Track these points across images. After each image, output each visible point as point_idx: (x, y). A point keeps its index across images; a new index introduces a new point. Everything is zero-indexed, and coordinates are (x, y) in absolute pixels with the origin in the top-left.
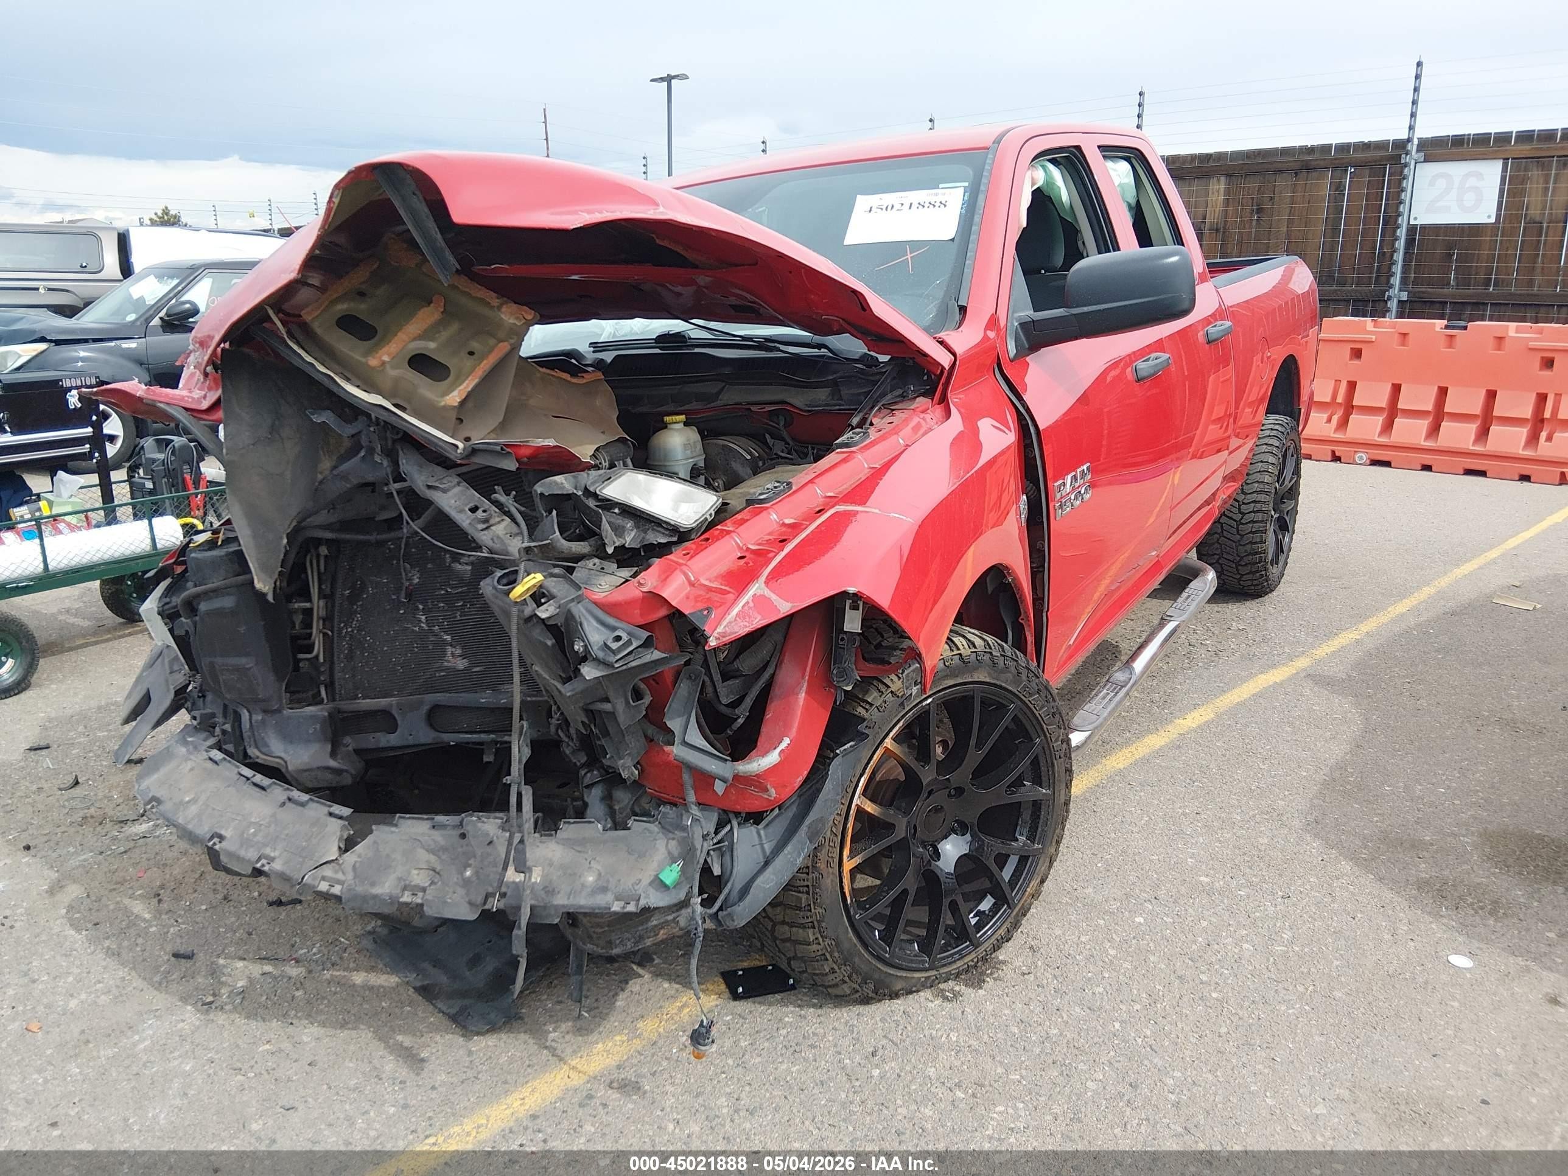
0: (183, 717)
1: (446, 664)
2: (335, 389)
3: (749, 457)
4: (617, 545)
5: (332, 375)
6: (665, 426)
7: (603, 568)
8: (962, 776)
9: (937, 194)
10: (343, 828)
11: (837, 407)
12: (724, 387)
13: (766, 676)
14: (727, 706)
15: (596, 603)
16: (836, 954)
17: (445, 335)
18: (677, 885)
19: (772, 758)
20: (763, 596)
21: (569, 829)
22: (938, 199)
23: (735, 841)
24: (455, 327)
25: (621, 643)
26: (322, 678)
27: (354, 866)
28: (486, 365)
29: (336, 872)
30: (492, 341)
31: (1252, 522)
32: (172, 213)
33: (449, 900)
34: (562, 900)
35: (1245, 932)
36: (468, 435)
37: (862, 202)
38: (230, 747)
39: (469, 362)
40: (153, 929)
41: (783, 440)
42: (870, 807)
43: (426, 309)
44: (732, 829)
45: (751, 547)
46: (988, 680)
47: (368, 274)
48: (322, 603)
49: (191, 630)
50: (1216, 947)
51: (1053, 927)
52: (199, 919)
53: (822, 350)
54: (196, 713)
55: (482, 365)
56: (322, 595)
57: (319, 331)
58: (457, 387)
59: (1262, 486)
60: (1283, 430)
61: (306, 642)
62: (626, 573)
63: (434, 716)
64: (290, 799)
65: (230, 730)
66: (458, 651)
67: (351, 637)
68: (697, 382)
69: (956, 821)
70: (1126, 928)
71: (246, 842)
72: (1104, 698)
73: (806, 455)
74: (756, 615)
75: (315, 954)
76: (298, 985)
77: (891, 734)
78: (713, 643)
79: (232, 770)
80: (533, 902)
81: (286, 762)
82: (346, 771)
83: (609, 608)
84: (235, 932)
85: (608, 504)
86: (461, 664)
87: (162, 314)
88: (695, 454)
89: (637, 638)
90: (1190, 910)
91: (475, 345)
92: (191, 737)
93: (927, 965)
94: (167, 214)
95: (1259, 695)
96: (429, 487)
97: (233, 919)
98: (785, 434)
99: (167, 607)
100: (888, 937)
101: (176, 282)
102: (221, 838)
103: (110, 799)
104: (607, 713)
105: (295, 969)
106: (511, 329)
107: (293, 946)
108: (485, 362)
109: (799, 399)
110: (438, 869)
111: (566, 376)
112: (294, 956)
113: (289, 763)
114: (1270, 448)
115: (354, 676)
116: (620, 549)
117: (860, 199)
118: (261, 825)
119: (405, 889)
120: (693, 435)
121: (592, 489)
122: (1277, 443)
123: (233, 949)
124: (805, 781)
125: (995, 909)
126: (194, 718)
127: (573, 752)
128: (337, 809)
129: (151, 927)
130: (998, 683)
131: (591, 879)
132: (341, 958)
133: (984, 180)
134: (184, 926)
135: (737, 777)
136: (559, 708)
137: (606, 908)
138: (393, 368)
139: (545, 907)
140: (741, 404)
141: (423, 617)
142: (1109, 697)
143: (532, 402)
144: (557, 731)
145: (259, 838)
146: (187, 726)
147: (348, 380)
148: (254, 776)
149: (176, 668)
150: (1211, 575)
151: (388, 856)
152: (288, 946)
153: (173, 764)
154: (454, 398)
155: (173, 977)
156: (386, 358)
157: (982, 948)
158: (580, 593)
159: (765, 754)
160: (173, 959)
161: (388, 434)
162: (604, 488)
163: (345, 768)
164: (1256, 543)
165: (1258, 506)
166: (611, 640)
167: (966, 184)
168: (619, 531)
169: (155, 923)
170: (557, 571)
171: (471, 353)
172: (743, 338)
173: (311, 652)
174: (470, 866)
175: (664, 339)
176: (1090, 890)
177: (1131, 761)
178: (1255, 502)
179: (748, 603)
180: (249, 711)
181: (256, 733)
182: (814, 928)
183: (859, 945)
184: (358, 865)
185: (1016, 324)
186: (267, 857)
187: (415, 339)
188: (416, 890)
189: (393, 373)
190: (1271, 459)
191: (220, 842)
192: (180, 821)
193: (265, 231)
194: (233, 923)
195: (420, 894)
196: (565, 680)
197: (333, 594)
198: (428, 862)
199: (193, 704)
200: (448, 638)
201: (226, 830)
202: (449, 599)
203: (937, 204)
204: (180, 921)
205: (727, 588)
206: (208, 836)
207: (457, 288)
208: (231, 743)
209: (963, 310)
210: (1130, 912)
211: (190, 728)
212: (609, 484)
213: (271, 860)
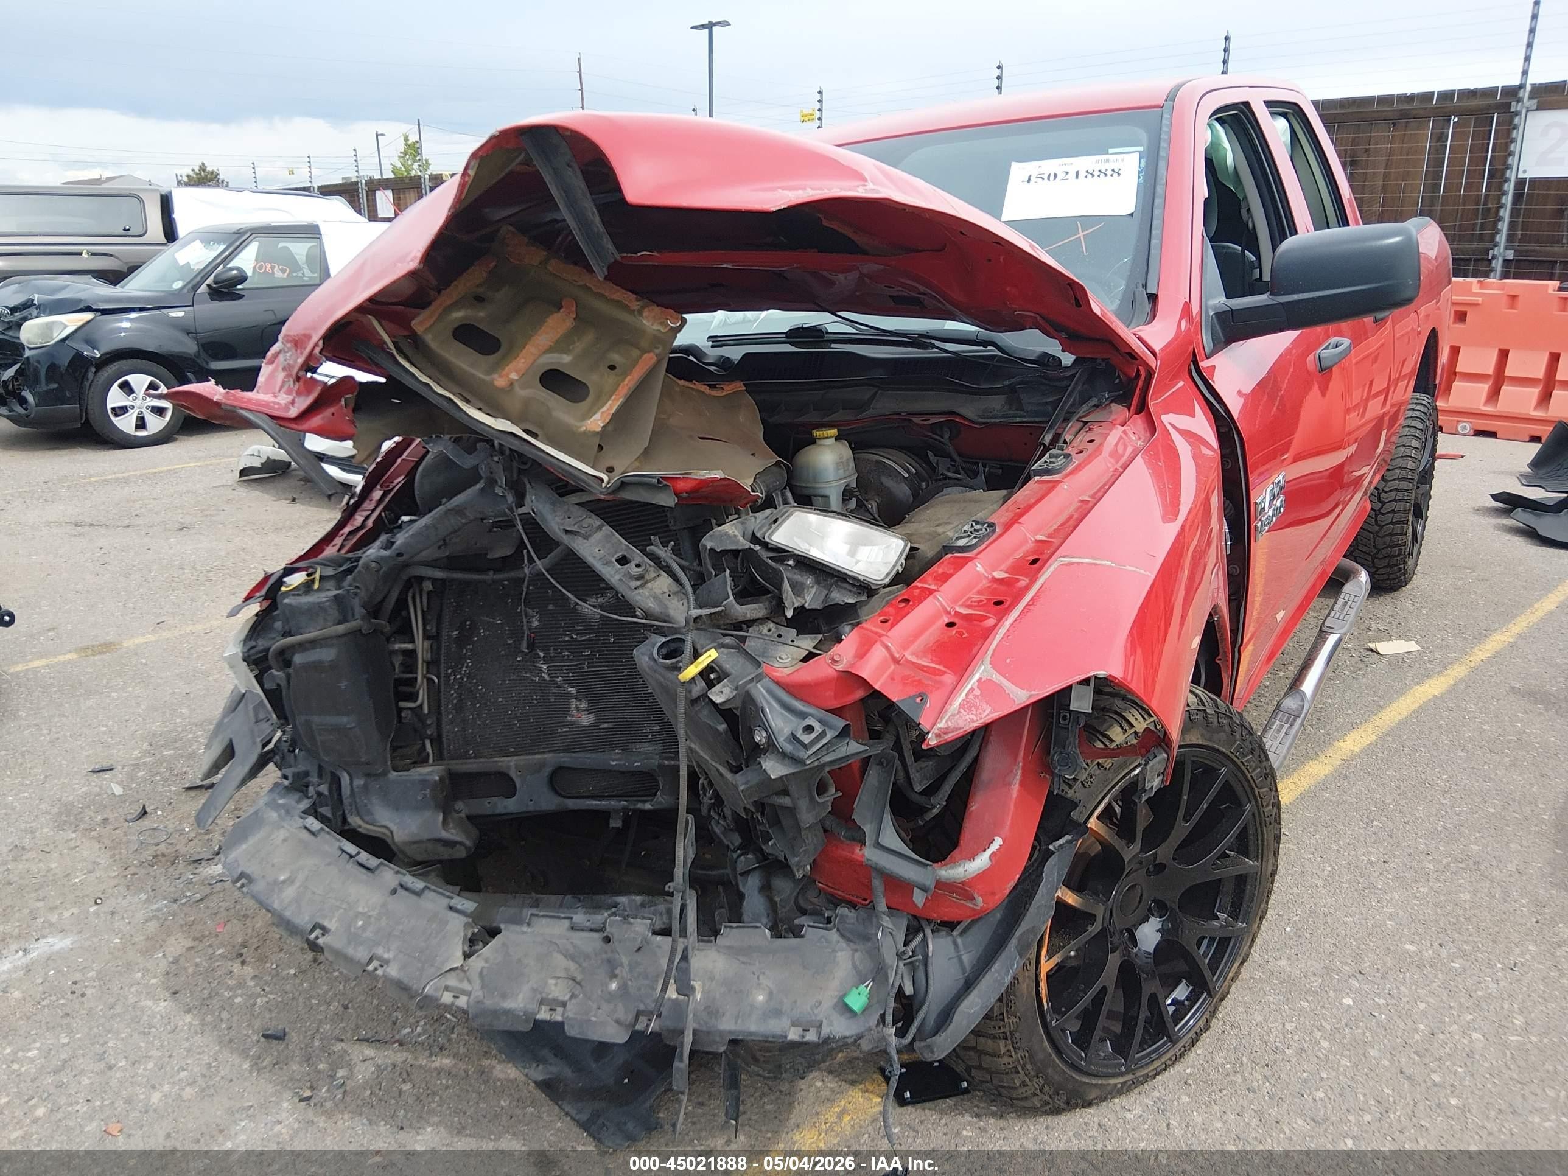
0: (271, 774)
1: (569, 718)
2: (457, 415)
3: (906, 475)
4: (796, 605)
5: (452, 397)
6: (813, 441)
7: (780, 636)
8: (1165, 852)
9: (1107, 161)
10: (467, 926)
11: (1018, 420)
12: (876, 393)
13: (968, 759)
14: (920, 793)
15: (778, 683)
16: (1029, 1067)
17: (579, 346)
18: (866, 1009)
19: (981, 862)
20: (989, 681)
21: (730, 936)
22: (1110, 166)
23: (930, 954)
24: (589, 337)
25: (813, 735)
26: (429, 733)
27: (481, 973)
28: (630, 381)
29: (461, 981)
30: (635, 353)
31: (1393, 511)
32: (209, 169)
33: (594, 1019)
34: (728, 1025)
35: (1470, 1017)
36: (608, 465)
37: (1018, 171)
38: (326, 811)
39: (611, 378)
40: (238, 1000)
41: (949, 456)
42: (1071, 898)
43: (555, 315)
44: (925, 938)
45: (958, 609)
46: (1200, 742)
47: (485, 275)
48: (427, 644)
49: (283, 684)
50: (1441, 1036)
51: (1252, 1011)
52: (288, 987)
53: (989, 348)
54: (289, 772)
55: (626, 382)
56: (427, 637)
57: (433, 345)
58: (599, 409)
59: (1404, 472)
60: (1426, 410)
61: (410, 689)
62: (808, 643)
63: (558, 778)
64: (401, 886)
65: (326, 793)
66: (584, 705)
67: (461, 685)
68: (842, 387)
69: (1153, 901)
70: (1335, 1011)
71: (354, 938)
72: (1279, 731)
73: (975, 474)
74: (985, 706)
75: (419, 1035)
76: (405, 1075)
77: (1097, 813)
78: (932, 741)
79: (334, 843)
80: (695, 1026)
81: (392, 832)
82: (461, 843)
83: (794, 689)
84: (329, 1004)
85: (781, 553)
86: (586, 720)
87: (210, 281)
88: (847, 474)
89: (831, 727)
90: (1403, 988)
91: (616, 358)
92: (282, 797)
93: (1123, 1069)
94: (204, 170)
95: (1420, 712)
96: (567, 532)
97: (325, 988)
98: (951, 449)
99: (253, 651)
100: (1083, 1040)
101: (222, 247)
102: (325, 931)
103: (181, 832)
104: (783, 808)
105: (399, 1054)
106: (655, 336)
107: (395, 1023)
108: (629, 378)
109: (970, 409)
110: (579, 978)
111: (703, 388)
112: (397, 1037)
113: (395, 833)
114: (1413, 430)
115: (464, 730)
116: (800, 611)
117: (1015, 166)
118: (370, 917)
119: (542, 1002)
120: (844, 451)
121: (759, 535)
122: (1420, 426)
123: (328, 1027)
124: (1016, 886)
125: (1193, 998)
126: (285, 777)
127: (726, 831)
128: (461, 903)
129: (236, 997)
130: (1210, 744)
131: (761, 998)
132: (449, 1040)
133: (1163, 145)
134: (272, 997)
135: (940, 884)
136: (711, 784)
137: (782, 1036)
138: (523, 387)
139: (709, 1033)
140: (899, 414)
141: (545, 667)
142: (1284, 730)
143: (673, 421)
144: (709, 811)
145: (368, 934)
146: (276, 785)
147: (468, 401)
148: (358, 853)
149: (262, 716)
150: (1364, 576)
151: (519, 960)
152: (390, 1023)
153: (262, 834)
154: (597, 422)
155: (265, 1064)
156: (514, 376)
157: (1180, 1044)
158: (760, 670)
159: (972, 857)
160: (263, 1040)
161: (515, 464)
162: (772, 533)
163: (458, 839)
164: (1397, 534)
165: (1400, 494)
166: (801, 731)
167: (1141, 149)
168: (798, 589)
169: (239, 992)
170: (728, 640)
171: (612, 368)
172: (892, 333)
173: (415, 701)
174: (616, 976)
175: (796, 334)
176: (1283, 962)
177: (1297, 794)
178: (1396, 490)
179: (972, 689)
180: (349, 774)
181: (358, 800)
182: (1006, 1039)
183: (1054, 1056)
184: (485, 972)
185: (1212, 313)
186: (379, 959)
187: (545, 352)
188: (554, 1005)
189: (522, 393)
190: (1415, 443)
191: (323, 935)
192: (276, 905)
193: (304, 189)
194: (326, 993)
195: (560, 1010)
196: (736, 770)
197: (438, 634)
198: (567, 970)
199: (283, 758)
200: (573, 690)
201: (331, 920)
202: (575, 648)
203: (1109, 173)
204: (267, 989)
205: (941, 667)
206: (310, 927)
207: (589, 288)
208: (327, 805)
209: (1153, 298)
210: (1335, 990)
211: (281, 788)
212: (776, 529)
213: (384, 963)
